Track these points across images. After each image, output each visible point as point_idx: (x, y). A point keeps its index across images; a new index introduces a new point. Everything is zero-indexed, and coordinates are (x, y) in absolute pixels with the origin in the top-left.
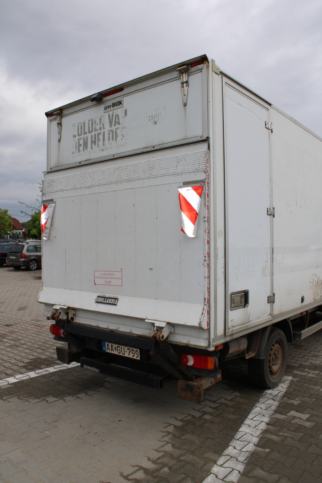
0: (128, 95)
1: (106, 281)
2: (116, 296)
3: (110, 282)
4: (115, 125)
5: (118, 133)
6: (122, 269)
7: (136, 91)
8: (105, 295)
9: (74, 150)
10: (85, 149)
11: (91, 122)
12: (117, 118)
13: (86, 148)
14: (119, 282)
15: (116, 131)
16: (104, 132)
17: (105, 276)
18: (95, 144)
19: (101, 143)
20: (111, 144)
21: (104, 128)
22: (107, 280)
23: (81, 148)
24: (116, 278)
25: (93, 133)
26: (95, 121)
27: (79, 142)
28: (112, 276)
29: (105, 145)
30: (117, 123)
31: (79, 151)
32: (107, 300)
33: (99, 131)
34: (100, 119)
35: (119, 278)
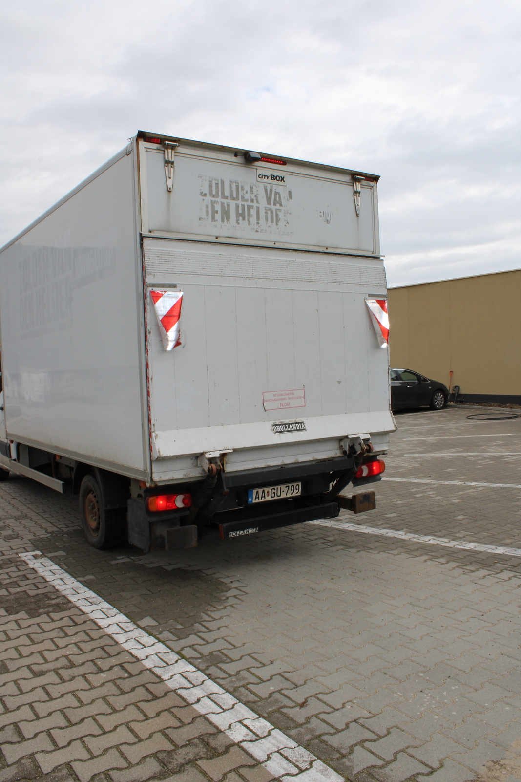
0: (293, 174)
1: (282, 404)
2: (298, 420)
3: (288, 404)
4: (275, 204)
5: (280, 217)
6: (304, 385)
7: (305, 175)
8: (282, 422)
9: (204, 215)
10: (225, 220)
11: (234, 184)
12: (278, 196)
13: (228, 219)
14: (301, 402)
15: (276, 212)
16: (258, 208)
17: (280, 397)
18: (244, 219)
19: (253, 220)
20: (269, 226)
21: (257, 202)
22: (283, 402)
23: (218, 216)
24: (297, 398)
25: (240, 202)
26: (242, 187)
27: (213, 207)
28: (292, 396)
29: (260, 225)
30: (278, 203)
31: (213, 218)
32: (289, 427)
33: (249, 203)
34: (252, 188)
35: (301, 397)
